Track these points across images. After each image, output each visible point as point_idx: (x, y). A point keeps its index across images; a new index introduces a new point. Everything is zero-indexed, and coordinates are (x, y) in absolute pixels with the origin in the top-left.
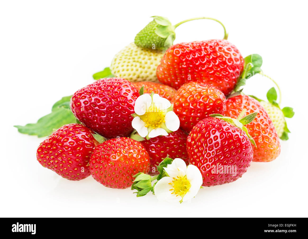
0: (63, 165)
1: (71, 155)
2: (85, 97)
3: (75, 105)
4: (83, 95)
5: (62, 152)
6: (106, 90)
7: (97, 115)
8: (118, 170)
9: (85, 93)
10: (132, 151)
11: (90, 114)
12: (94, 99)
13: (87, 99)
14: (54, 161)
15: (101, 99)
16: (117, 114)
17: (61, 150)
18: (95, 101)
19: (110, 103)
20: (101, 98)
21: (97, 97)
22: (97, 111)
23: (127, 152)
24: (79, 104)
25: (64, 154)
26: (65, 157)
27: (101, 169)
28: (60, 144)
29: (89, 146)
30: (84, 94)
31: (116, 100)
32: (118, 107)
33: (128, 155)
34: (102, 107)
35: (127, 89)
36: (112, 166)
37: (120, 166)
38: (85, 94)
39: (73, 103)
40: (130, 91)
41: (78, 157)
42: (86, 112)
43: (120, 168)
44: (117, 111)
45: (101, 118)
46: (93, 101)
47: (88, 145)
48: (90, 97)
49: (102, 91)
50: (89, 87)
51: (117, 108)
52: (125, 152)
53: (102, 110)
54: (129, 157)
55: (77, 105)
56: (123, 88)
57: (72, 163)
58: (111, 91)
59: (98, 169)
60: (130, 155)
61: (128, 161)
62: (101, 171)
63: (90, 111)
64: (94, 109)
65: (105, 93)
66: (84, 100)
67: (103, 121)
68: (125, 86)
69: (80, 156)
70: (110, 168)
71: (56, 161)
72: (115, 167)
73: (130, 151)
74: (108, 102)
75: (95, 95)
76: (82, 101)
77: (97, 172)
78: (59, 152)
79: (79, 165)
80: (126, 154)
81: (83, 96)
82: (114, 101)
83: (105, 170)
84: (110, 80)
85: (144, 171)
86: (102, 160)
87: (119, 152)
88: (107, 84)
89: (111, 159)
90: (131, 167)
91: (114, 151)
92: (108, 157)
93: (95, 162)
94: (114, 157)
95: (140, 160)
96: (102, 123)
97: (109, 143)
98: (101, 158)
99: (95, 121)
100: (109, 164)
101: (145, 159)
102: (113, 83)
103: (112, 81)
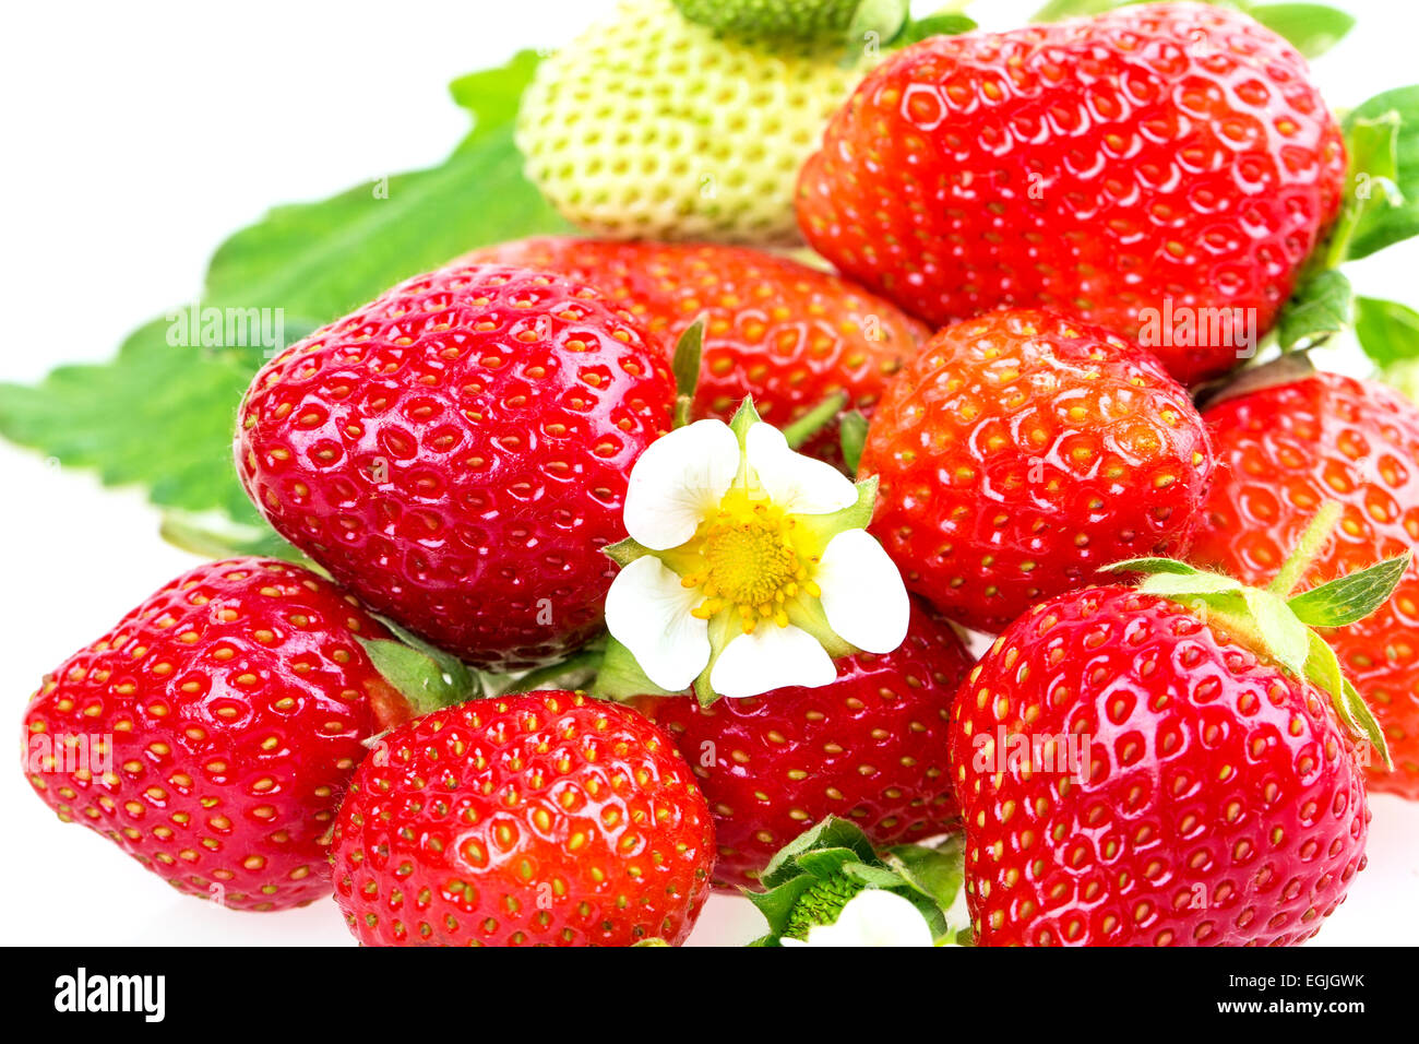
0: (176, 837)
1: (221, 779)
2: (324, 416)
3: (262, 461)
4: (310, 399)
5: (167, 760)
6: (456, 369)
7: (390, 530)
8: (501, 929)
9: (323, 390)
10: (592, 810)
11: (348, 525)
12: (380, 434)
13: (330, 430)
14: (118, 805)
15: (418, 432)
16: (521, 533)
17: (160, 749)
18: (380, 441)
19: (477, 460)
20: (420, 426)
21: (394, 418)
22: (396, 507)
23: (561, 824)
24: (281, 454)
25: (179, 772)
26: (185, 791)
27: (395, 909)
28: (159, 710)
29: (338, 725)
30: (317, 394)
31: (515, 439)
32: (527, 486)
33: (567, 843)
34: (425, 483)
35: (588, 364)
36: (461, 905)
37: (512, 906)
38: (321, 397)
39: (251, 446)
40: (606, 378)
41: (266, 799)
42: (323, 509)
43: (510, 918)
44: (517, 510)
45: (419, 553)
46: (369, 443)
47: (328, 725)
48: (355, 418)
49: (432, 377)
50: (350, 340)
51: (521, 492)
52: (544, 818)
53: (426, 501)
54: (572, 852)
55: (271, 461)
56: (564, 355)
57: (231, 826)
58: (489, 379)
59: (377, 906)
60: (578, 839)
61: (561, 878)
62: (396, 921)
63: (349, 504)
64: (373, 497)
65: (448, 396)
66: (315, 435)
67: (426, 568)
68: (581, 344)
69: (277, 789)
70: (451, 918)
71: (134, 809)
72: (479, 912)
73: (576, 815)
74: (466, 453)
75: (382, 401)
76: (301, 440)
77: (372, 919)
78: (152, 756)
79: (276, 838)
80: (552, 839)
81: (311, 408)
82: (506, 445)
83: (422, 923)
84: (489, 291)
85: (667, 920)
86: (405, 862)
87: (509, 816)
88: (468, 327)
89: (460, 861)
90: (585, 911)
91: (476, 804)
92: (438, 847)
93: (360, 857)
94: (475, 851)
95: (641, 868)
96: (422, 577)
97: (455, 736)
98: (400, 844)
99: (384, 561)
100: (447, 896)
101: (681, 847)
102: (505, 323)
103: (500, 302)
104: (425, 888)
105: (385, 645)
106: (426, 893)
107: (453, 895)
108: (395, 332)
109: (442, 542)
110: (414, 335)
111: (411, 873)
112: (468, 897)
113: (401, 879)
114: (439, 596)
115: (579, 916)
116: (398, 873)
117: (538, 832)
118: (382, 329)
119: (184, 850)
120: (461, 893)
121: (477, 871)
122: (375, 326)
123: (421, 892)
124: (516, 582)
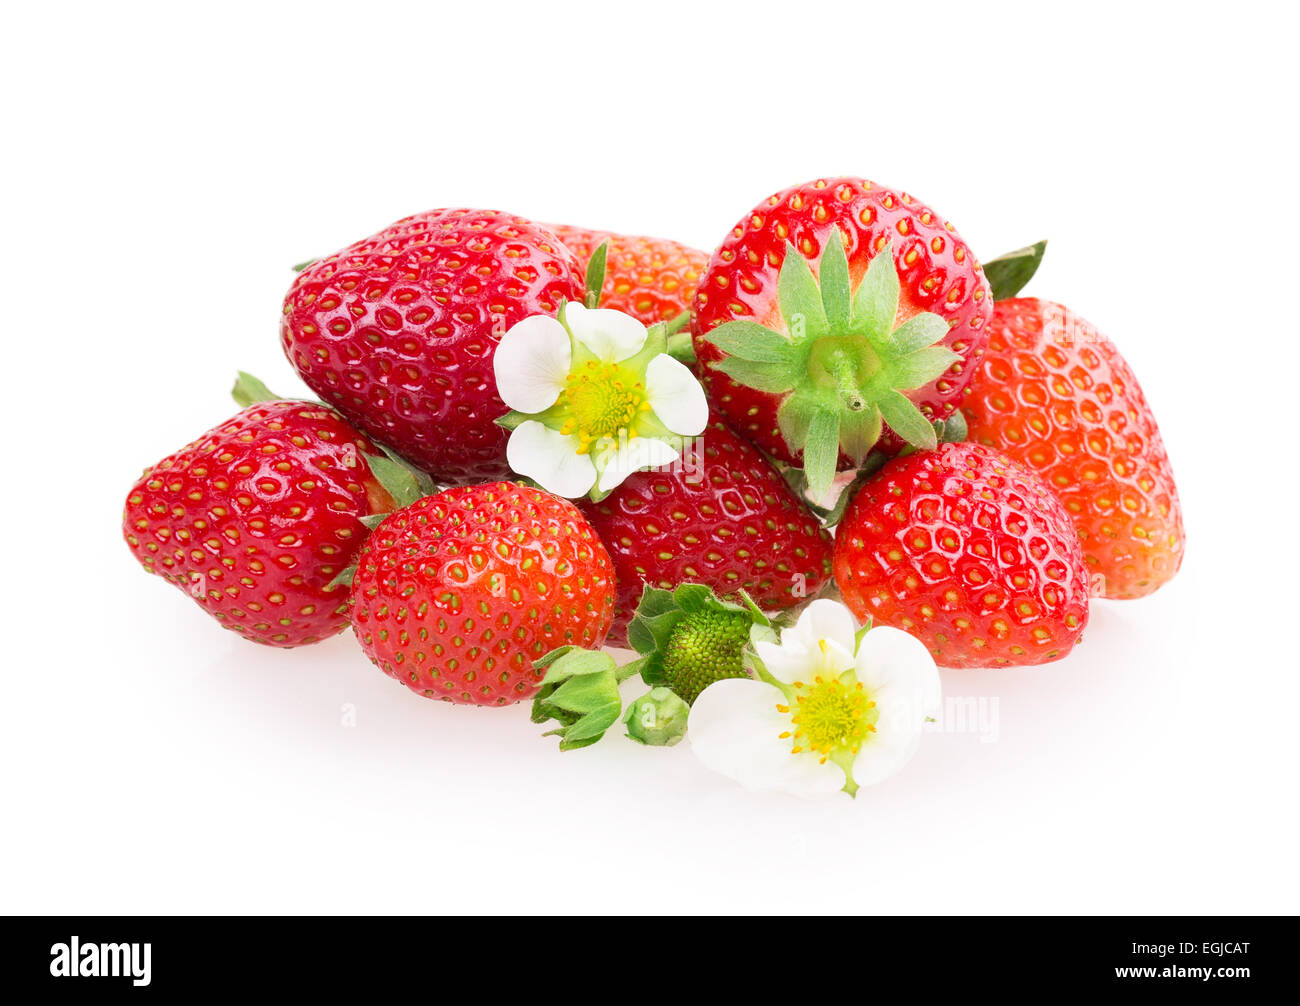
0: (225, 577)
1: (260, 534)
2: (338, 302)
3: (296, 335)
4: (329, 290)
5: (223, 520)
6: (429, 269)
7: (384, 379)
8: (477, 627)
9: (338, 285)
10: (536, 545)
11: (356, 377)
12: (377, 313)
13: (343, 311)
14: (187, 553)
15: (403, 311)
16: (474, 380)
17: (219, 511)
18: (377, 317)
19: (443, 330)
20: (403, 307)
21: (387, 302)
22: (388, 363)
23: (516, 552)
24: (309, 329)
25: (232, 527)
26: (234, 542)
27: (401, 622)
28: (221, 485)
30: (333, 287)
31: (470, 315)
32: (478, 347)
33: (521, 564)
34: (408, 346)
35: (521, 266)
36: (449, 611)
37: (485, 610)
38: (336, 289)
39: (288, 325)
40: (534, 275)
41: (289, 549)
42: (338, 365)
43: (484, 619)
44: (472, 363)
45: (404, 394)
46: (369, 320)
48: (358, 303)
49: (412, 275)
50: (356, 254)
51: (474, 351)
52: (505, 549)
53: (407, 358)
54: (524, 570)
55: (302, 334)
56: (504, 260)
57: (263, 569)
58: (451, 275)
59: (388, 624)
60: (528, 563)
61: (518, 589)
62: (402, 632)
63: (356, 362)
64: (373, 357)
65: (423, 286)
66: (333, 315)
67: (411, 407)
68: (516, 252)
69: (298, 543)
70: (442, 621)
71: (197, 555)
72: (462, 614)
73: (526, 547)
74: (436, 325)
75: (378, 291)
76: (323, 319)
77: (384, 634)
78: (213, 517)
80: (511, 562)
81: (329, 297)
82: (463, 319)
83: (421, 629)
84: (453, 220)
85: (587, 630)
86: (408, 586)
87: (480, 549)
88: (438, 243)
89: (447, 580)
90: (534, 614)
91: (458, 544)
92: (433, 572)
93: (375, 591)
94: (458, 571)
95: (570, 585)
96: (407, 413)
97: (438, 508)
98: (404, 575)
99: (381, 402)
100: (439, 604)
101: (596, 578)
102: (464, 239)
103: (460, 226)
104: (423, 601)
105: (381, 460)
106: (425, 605)
107: (443, 604)
108: (388, 247)
109: (421, 387)
110: (400, 247)
111: (413, 592)
112: (454, 604)
113: (406, 598)
114: (420, 427)
115: (529, 618)
116: (403, 595)
117: (501, 558)
118: (378, 245)
119: (229, 587)
120: (449, 602)
121: (461, 585)
122: (373, 244)
123: (420, 605)
124: (472, 415)
